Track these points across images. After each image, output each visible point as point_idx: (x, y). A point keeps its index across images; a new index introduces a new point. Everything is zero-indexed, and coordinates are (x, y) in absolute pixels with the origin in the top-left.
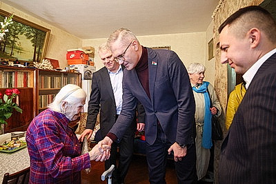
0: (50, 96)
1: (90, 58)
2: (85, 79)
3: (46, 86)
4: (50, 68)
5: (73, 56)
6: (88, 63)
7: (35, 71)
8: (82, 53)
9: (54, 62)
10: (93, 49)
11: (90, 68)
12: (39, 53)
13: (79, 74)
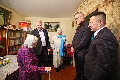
0: (13, 40)
1: (29, 25)
2: (28, 33)
3: (11, 36)
4: (13, 29)
5: (22, 24)
6: (29, 27)
7: (6, 30)
8: (26, 23)
9: (14, 26)
10: (31, 21)
11: (29, 29)
12: (6, 22)
13: (25, 31)
